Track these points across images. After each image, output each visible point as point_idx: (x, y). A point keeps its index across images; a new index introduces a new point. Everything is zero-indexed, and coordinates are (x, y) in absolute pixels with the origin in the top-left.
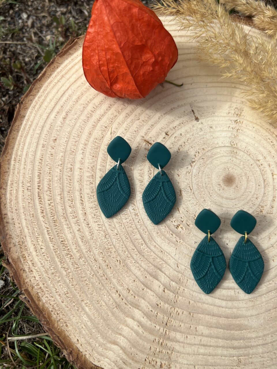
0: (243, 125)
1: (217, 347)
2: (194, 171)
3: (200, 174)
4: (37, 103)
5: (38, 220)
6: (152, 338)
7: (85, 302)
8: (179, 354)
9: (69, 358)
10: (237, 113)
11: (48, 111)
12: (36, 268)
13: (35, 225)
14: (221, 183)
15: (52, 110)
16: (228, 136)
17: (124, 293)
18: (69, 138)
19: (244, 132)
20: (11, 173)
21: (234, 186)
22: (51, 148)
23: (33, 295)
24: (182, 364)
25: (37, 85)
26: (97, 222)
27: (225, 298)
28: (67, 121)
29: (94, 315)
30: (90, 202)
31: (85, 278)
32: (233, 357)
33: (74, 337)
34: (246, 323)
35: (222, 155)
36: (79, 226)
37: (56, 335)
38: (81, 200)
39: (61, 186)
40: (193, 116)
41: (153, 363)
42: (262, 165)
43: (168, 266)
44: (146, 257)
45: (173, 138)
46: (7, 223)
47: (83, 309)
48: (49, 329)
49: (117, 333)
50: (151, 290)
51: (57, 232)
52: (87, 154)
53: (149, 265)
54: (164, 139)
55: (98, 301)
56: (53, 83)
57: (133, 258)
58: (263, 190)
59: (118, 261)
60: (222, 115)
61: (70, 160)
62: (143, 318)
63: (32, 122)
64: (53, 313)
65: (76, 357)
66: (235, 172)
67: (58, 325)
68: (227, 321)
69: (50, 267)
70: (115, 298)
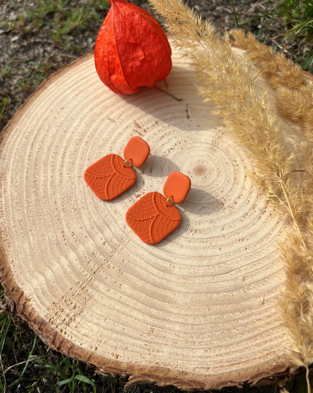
1: (135, 309)
2: (170, 156)
4: (60, 81)
7: (32, 232)
8: (95, 303)
11: (66, 87)
12: (6, 195)
13: (19, 164)
14: (192, 171)
15: (69, 88)
17: (68, 234)
18: (74, 109)
19: (229, 136)
20: (19, 124)
21: (203, 176)
22: (57, 113)
24: (95, 312)
25: (66, 69)
26: (69, 174)
27: (158, 268)
28: (78, 98)
29: (35, 245)
30: (70, 158)
31: (41, 214)
32: (148, 324)
33: (11, 257)
34: (172, 296)
35: (201, 149)
36: (54, 173)
38: (64, 155)
39: (52, 141)
40: (186, 114)
41: (68, 302)
42: (238, 166)
43: (116, 225)
44: (99, 212)
47: (28, 237)
49: (47, 266)
50: (93, 240)
51: (34, 174)
52: (83, 124)
53: (99, 219)
54: (152, 126)
55: (43, 235)
56: (79, 70)
57: (88, 210)
58: (231, 186)
59: (74, 208)
61: (68, 124)
62: (76, 260)
63: (51, 93)
64: (3, 233)
65: (6, 274)
66: (209, 165)
67: (2, 244)
68: (153, 289)
69: (17, 198)
70: (59, 237)
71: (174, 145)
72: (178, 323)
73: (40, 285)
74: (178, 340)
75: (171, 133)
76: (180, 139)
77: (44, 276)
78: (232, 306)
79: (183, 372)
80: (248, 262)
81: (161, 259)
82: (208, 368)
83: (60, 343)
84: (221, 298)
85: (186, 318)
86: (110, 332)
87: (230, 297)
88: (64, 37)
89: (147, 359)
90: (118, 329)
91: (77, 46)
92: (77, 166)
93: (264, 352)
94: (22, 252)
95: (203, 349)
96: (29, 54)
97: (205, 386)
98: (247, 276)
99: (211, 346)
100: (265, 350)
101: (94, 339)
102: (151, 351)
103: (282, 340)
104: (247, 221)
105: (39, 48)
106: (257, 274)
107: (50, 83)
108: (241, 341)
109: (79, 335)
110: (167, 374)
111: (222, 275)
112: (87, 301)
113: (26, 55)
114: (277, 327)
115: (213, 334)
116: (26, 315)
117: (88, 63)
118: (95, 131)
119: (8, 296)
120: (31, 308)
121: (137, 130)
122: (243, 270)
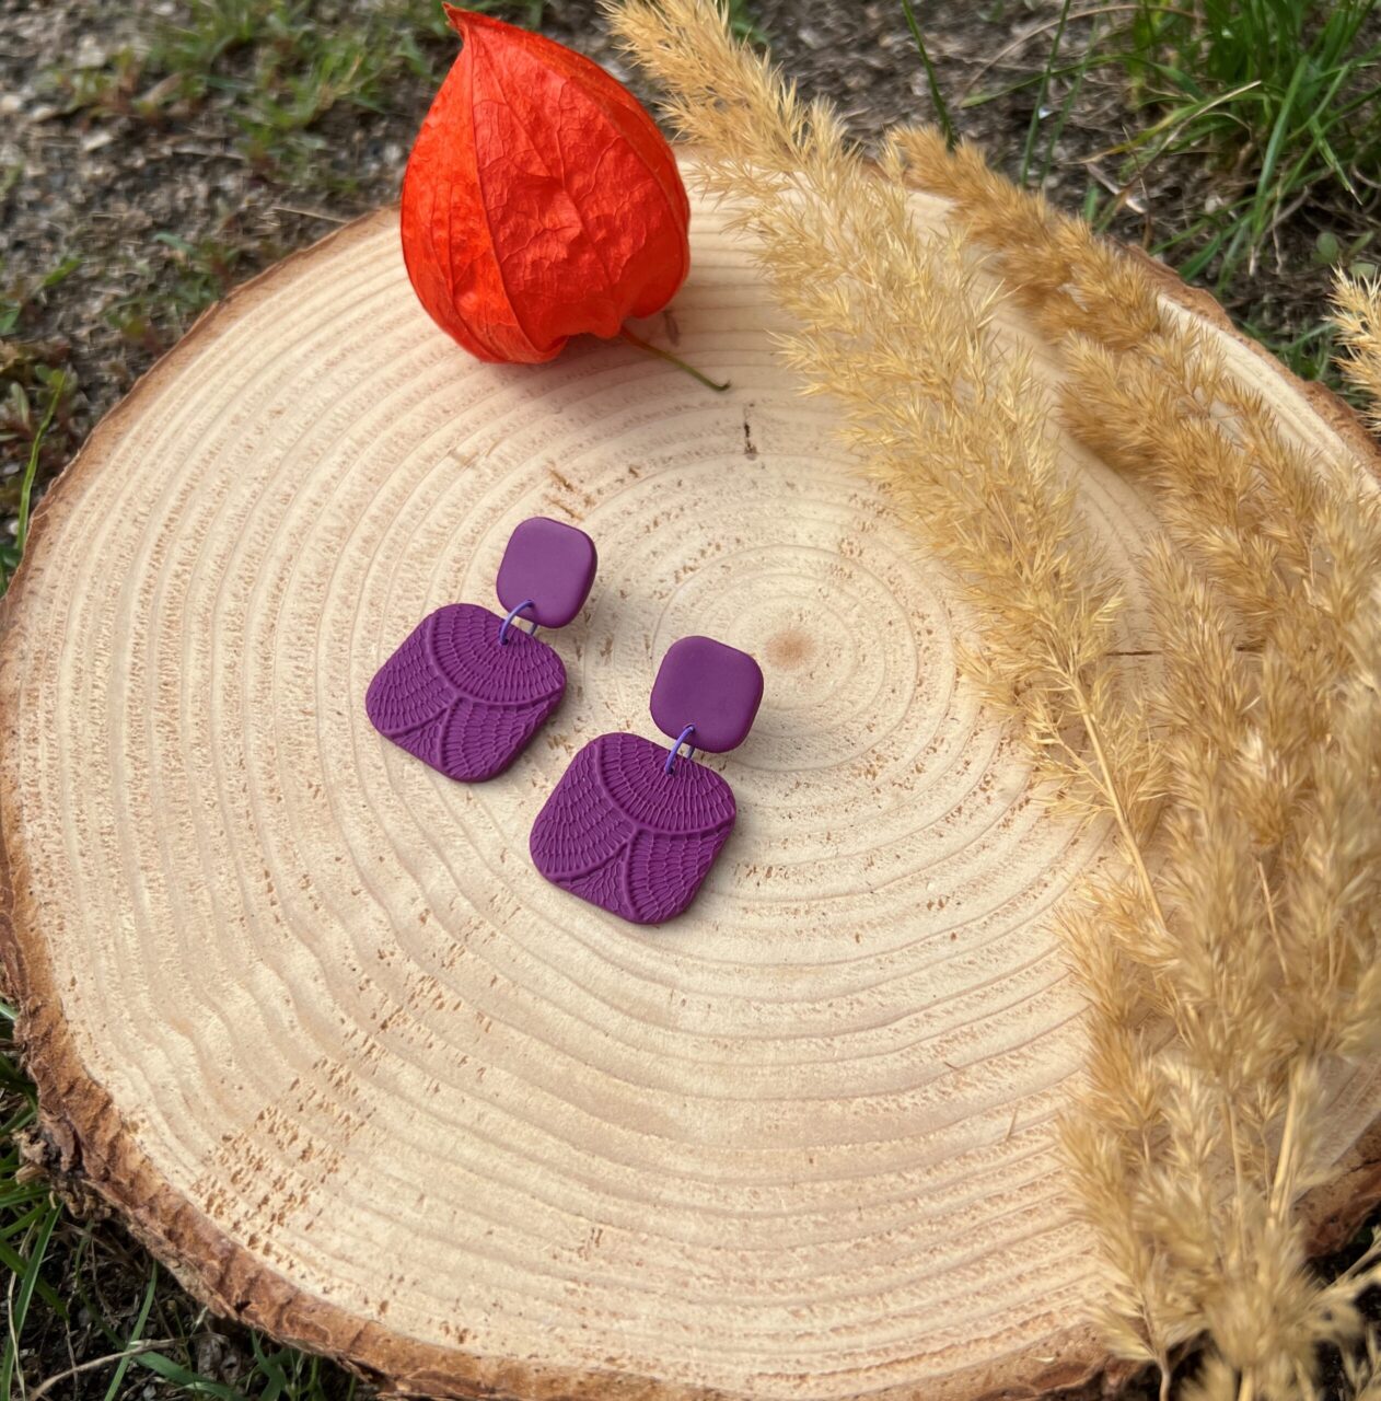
1: (532, 1158)
2: (681, 593)
3: (695, 609)
4: (270, 308)
5: (124, 607)
7: (151, 874)
8: (384, 1136)
11: (293, 334)
12: (53, 736)
13: (108, 619)
15: (305, 337)
17: (288, 883)
18: (319, 415)
20: (110, 469)
21: (802, 670)
22: (255, 430)
23: (6, 808)
24: (381, 1172)
25: (295, 266)
26: (296, 658)
27: (626, 1006)
29: (160, 919)
30: (301, 598)
31: (184, 808)
32: (579, 1215)
33: (65, 966)
34: (673, 1112)
35: (795, 570)
36: (238, 655)
37: (15, 943)
38: (277, 587)
39: (236, 534)
40: (743, 440)
41: (280, 1135)
42: (930, 632)
43: (470, 848)
44: (407, 799)
45: (650, 487)
46: (32, 592)
47: (135, 895)
48: (3, 920)
49: (207, 1000)
50: (380, 903)
51: (163, 656)
52: (354, 471)
53: (407, 826)
54: (617, 485)
55: (192, 885)
56: (342, 270)
57: (364, 792)
58: (901, 710)
59: (310, 786)
61: (298, 472)
62: (316, 980)
63: (233, 354)
64: (37, 877)
66: (823, 630)
67: (34, 917)
68: (603, 1083)
69: (94, 745)
70: (251, 891)
71: (698, 556)
72: (693, 1208)
73: (176, 1072)
74: (691, 1273)
75: (687, 511)
76: (721, 531)
77: (191, 1037)
78: (894, 1149)
79: (708, 1391)
80: (961, 985)
81: (638, 975)
82: (802, 1377)
83: (246, 1287)
84: (857, 1118)
85: (722, 1190)
86: (437, 1245)
87: (888, 1115)
88: (291, 140)
89: (572, 1345)
90: (468, 1232)
91: (342, 176)
92: (326, 629)
93: (1012, 1315)
94: (112, 949)
95: (784, 1305)
96: (153, 201)
98: (956, 1038)
99: (814, 1294)
100: (1016, 1311)
101: (376, 1272)
102: (591, 1312)
103: (1081, 1273)
104: (955, 837)
105: (193, 178)
106: (989, 1031)
107: (234, 317)
108: (928, 1278)
109: (318, 1256)
110: (646, 1398)
111: (863, 1034)
112: (351, 1131)
113: (140, 204)
114: (1062, 1224)
115: (822, 1251)
116: (119, 1183)
117: (381, 244)
118: (400, 498)
119: (50, 1113)
120: (139, 1157)
121: (559, 496)
122: (939, 1013)
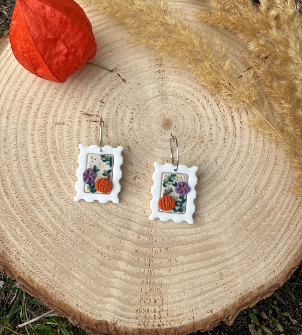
0: (166, 73)
1: (198, 269)
2: (135, 126)
3: (141, 128)
5: (11, 213)
6: (141, 281)
7: (73, 270)
8: (167, 286)
9: (74, 322)
10: (157, 64)
12: (22, 255)
13: (9, 219)
14: (161, 129)
16: (155, 87)
17: (105, 250)
18: (16, 134)
19: (169, 78)
21: (173, 128)
22: (3, 148)
23: (26, 279)
24: (172, 294)
26: (63, 198)
28: (11, 120)
29: (85, 279)
30: (51, 183)
31: (67, 250)
32: (215, 273)
33: (72, 303)
34: (217, 240)
36: (49, 207)
37: (56, 306)
38: (43, 184)
40: (120, 79)
41: (147, 302)
42: (192, 102)
43: (136, 215)
44: (114, 214)
45: (109, 104)
47: (74, 277)
48: (49, 304)
49: (109, 287)
50: (128, 240)
51: (31, 219)
53: (119, 220)
54: (101, 108)
55: (84, 265)
57: (104, 219)
58: (199, 123)
59: (91, 225)
60: (145, 70)
61: (24, 152)
62: (128, 266)
64: (48, 289)
65: (80, 319)
66: (171, 115)
67: (55, 298)
68: (201, 245)
69: (34, 250)
70: (98, 257)
71: (132, 114)
72: (234, 256)
74: (242, 268)
75: (121, 105)
77: (113, 297)
78: (260, 217)
79: (260, 286)
80: (250, 176)
82: (274, 271)
84: (250, 216)
85: (237, 248)
86: (194, 298)
87: (255, 212)
89: (232, 297)
90: (197, 292)
92: (63, 186)
93: (299, 233)
94: (79, 292)
95: (262, 260)
97: (280, 284)
98: (256, 187)
99: (266, 255)
101: (187, 313)
102: (231, 289)
104: (228, 145)
106: (261, 182)
108: (282, 237)
109: (174, 318)
110: (251, 296)
111: (240, 199)
112: (160, 290)
114: (297, 210)
115: (261, 246)
118: (54, 143)
120: (123, 328)
121: (90, 119)
122: (250, 184)
